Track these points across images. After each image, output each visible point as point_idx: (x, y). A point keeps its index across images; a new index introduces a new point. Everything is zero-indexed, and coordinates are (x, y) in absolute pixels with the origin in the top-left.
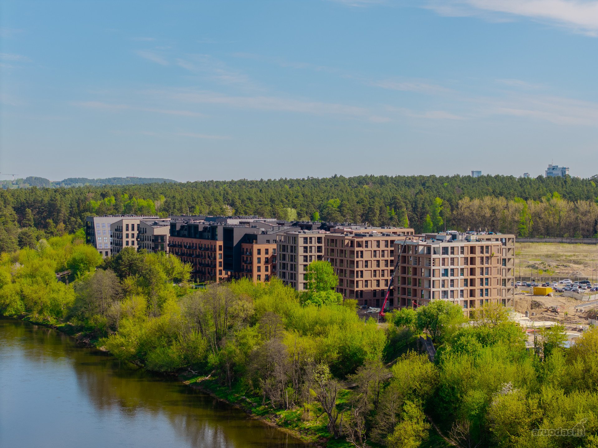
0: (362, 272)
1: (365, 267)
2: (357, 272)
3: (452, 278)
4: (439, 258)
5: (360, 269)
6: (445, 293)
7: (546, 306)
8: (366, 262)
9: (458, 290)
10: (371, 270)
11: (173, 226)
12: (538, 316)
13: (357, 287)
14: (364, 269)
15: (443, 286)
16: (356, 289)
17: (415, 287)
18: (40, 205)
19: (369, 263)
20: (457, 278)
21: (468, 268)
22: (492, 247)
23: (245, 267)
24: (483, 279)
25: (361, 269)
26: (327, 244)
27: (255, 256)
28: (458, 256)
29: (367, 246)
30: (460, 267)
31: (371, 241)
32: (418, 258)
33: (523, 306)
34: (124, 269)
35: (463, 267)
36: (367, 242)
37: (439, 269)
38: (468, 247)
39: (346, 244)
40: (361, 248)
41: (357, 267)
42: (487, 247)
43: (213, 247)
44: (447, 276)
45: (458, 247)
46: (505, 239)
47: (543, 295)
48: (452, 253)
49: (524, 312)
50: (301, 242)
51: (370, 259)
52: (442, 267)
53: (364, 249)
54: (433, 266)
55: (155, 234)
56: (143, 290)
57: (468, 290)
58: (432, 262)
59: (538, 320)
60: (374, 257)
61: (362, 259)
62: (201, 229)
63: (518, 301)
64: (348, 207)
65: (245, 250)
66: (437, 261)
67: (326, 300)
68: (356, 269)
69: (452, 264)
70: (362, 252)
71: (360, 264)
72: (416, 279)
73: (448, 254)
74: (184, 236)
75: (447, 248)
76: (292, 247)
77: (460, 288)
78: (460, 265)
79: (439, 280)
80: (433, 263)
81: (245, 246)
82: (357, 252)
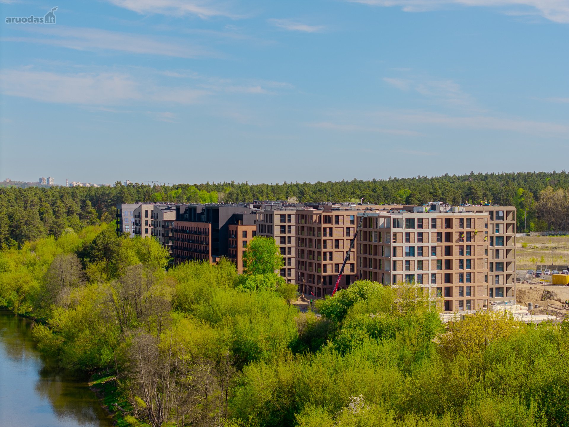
0: (331, 253)
1: (335, 248)
2: (325, 253)
3: (420, 258)
4: (402, 233)
5: (329, 249)
6: (410, 277)
7: (558, 297)
8: (337, 241)
9: (428, 274)
10: (343, 252)
11: (178, 210)
12: (542, 308)
13: (325, 271)
14: (334, 250)
15: (408, 268)
16: (323, 274)
17: (376, 271)
18: (107, 198)
19: (341, 243)
20: (427, 258)
21: (442, 246)
22: (476, 219)
23: (231, 252)
24: (463, 260)
25: (331, 250)
26: (298, 221)
27: (240, 239)
28: (428, 230)
29: (337, 222)
30: (431, 244)
31: (343, 216)
32: (378, 233)
33: (531, 297)
34: (97, 254)
35: (435, 244)
36: (337, 217)
37: (402, 247)
38: (442, 219)
39: (314, 221)
40: (330, 224)
41: (325, 247)
42: (469, 220)
43: (207, 231)
44: (414, 255)
45: (428, 219)
46: (503, 211)
47: (562, 284)
48: (420, 226)
49: (527, 303)
50: (277, 220)
51: (342, 238)
52: (405, 245)
53: (333, 225)
54: (394, 242)
55: (164, 219)
56: (107, 276)
57: (442, 274)
58: (392, 237)
59: (538, 314)
60: (347, 235)
61: (330, 238)
62: (199, 211)
63: (527, 291)
64: (417, 197)
65: (231, 233)
66: (399, 236)
67: (261, 284)
68: (323, 250)
69: (420, 240)
70: (331, 229)
71: (329, 243)
72: (376, 259)
73: (414, 228)
74: (186, 220)
75: (413, 220)
76: (268, 226)
77: (431, 272)
78: (430, 242)
79: (402, 261)
80: (394, 239)
81: (232, 227)
82: (325, 229)
